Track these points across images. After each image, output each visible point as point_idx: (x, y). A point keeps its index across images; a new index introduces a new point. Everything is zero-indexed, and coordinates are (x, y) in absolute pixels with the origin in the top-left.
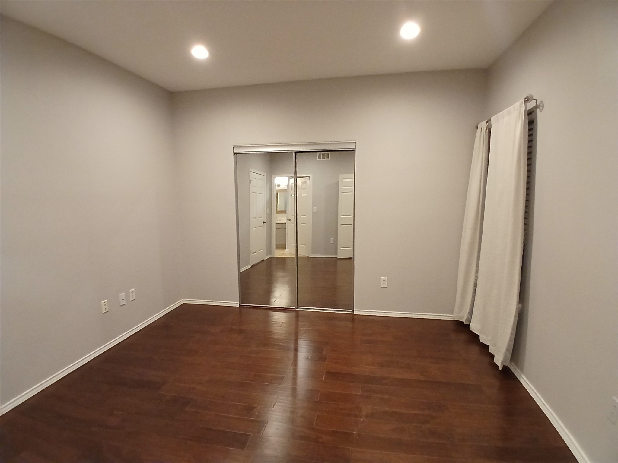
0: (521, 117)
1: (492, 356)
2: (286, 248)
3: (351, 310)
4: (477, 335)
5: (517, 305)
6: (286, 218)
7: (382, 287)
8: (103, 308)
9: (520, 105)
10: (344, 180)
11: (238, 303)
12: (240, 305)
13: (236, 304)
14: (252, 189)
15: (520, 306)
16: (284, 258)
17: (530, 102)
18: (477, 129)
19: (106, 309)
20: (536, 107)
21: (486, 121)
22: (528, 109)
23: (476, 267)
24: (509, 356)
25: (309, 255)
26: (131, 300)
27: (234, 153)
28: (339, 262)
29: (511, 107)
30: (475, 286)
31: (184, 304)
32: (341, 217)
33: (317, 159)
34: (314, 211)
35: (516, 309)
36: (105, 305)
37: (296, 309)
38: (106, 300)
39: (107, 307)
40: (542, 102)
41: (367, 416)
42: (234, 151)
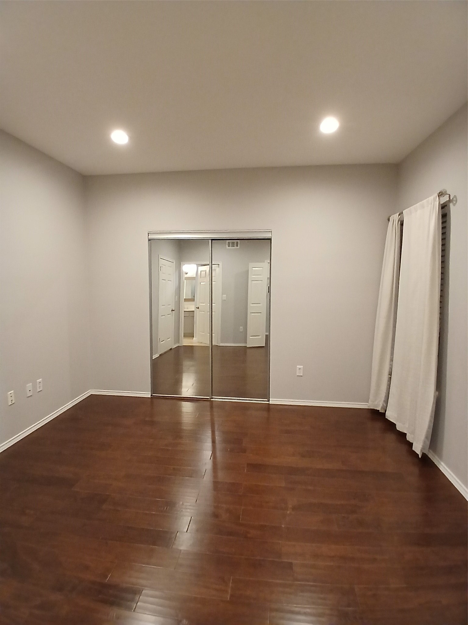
0: (435, 210)
1: (411, 445)
2: (193, 337)
3: (267, 400)
4: (394, 423)
5: (435, 393)
6: (194, 306)
7: (298, 376)
8: (10, 399)
9: (434, 198)
10: (253, 269)
11: (150, 393)
12: (151, 395)
13: (147, 394)
14: (162, 276)
15: (437, 393)
16: (192, 347)
17: (444, 196)
18: (389, 221)
19: (12, 400)
20: (450, 201)
21: (398, 214)
22: (442, 203)
23: (390, 356)
24: (428, 443)
25: (217, 344)
26: (38, 391)
27: (149, 239)
28: (248, 351)
29: (425, 201)
30: (390, 374)
31: (92, 394)
32: (250, 305)
33: (226, 248)
34: (223, 299)
35: (434, 396)
36: (11, 396)
37: (211, 399)
38: (13, 391)
39: (13, 398)
40: (455, 196)
41: (294, 508)
42: (149, 237)
